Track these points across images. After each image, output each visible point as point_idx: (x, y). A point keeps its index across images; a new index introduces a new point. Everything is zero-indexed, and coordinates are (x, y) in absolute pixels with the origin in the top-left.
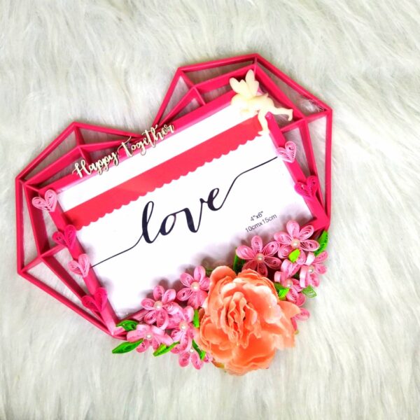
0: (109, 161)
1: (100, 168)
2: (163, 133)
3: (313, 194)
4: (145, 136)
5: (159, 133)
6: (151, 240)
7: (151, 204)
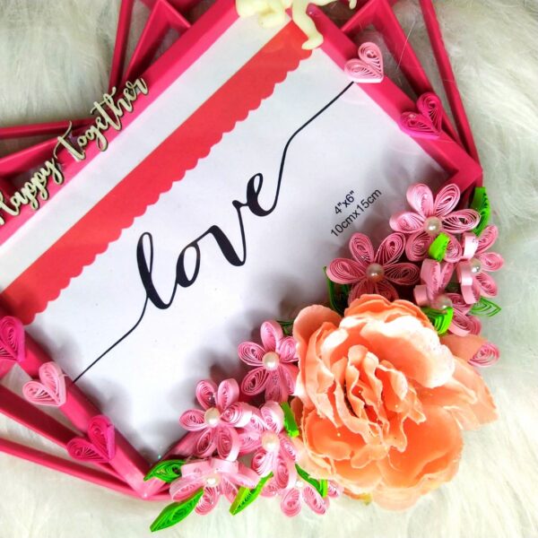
0: (44, 179)
1: (32, 198)
2: (129, 97)
3: (436, 127)
4: (96, 113)
5: (121, 101)
6: (166, 301)
7: (146, 238)
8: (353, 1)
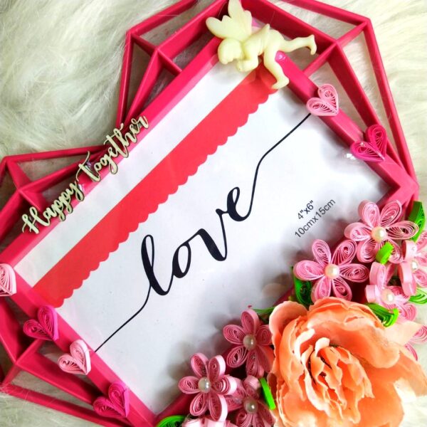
0: (69, 197)
1: (60, 212)
2: (133, 131)
3: (382, 153)
4: (108, 145)
5: (128, 134)
6: (165, 289)
7: (148, 240)
8: (314, 49)
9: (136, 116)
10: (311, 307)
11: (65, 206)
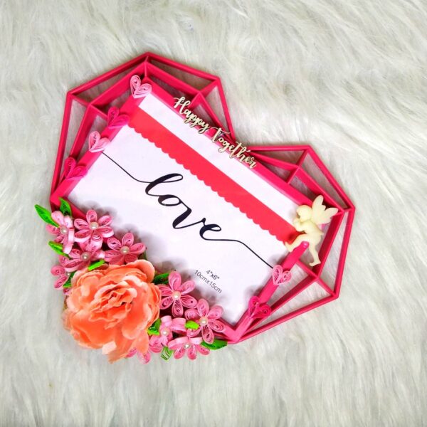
0: (200, 124)
1: (190, 119)
2: (247, 159)
3: (254, 316)
4: (236, 145)
5: (244, 156)
6: (150, 192)
7: (180, 177)
8: (312, 265)
9: (257, 159)
10: (153, 284)
11: (194, 122)
